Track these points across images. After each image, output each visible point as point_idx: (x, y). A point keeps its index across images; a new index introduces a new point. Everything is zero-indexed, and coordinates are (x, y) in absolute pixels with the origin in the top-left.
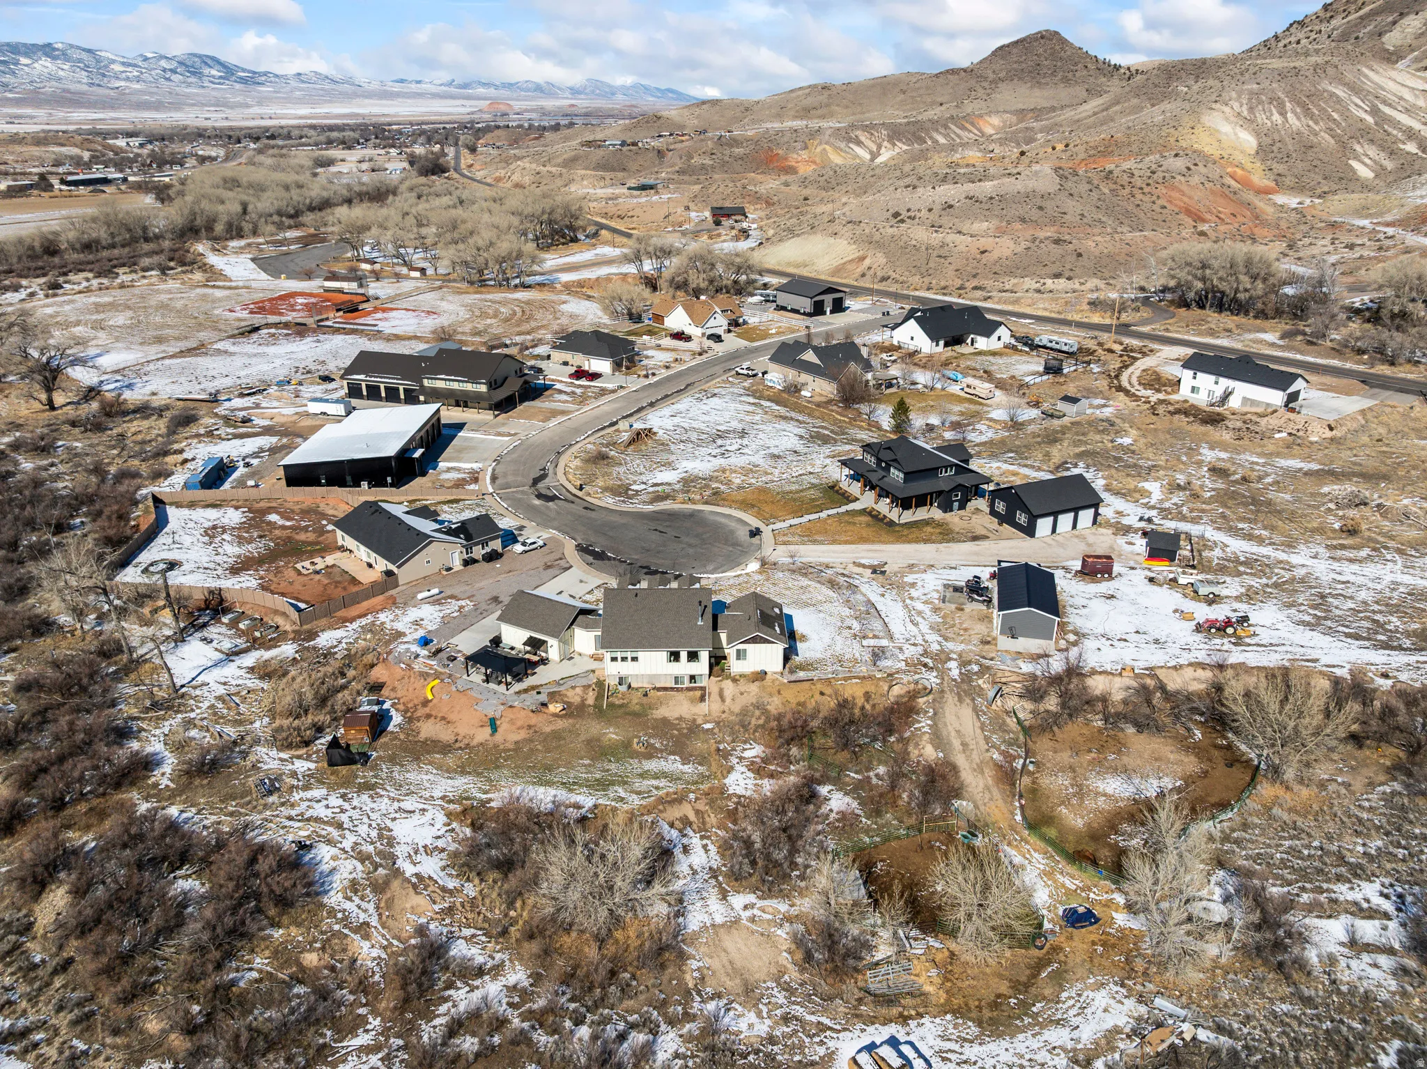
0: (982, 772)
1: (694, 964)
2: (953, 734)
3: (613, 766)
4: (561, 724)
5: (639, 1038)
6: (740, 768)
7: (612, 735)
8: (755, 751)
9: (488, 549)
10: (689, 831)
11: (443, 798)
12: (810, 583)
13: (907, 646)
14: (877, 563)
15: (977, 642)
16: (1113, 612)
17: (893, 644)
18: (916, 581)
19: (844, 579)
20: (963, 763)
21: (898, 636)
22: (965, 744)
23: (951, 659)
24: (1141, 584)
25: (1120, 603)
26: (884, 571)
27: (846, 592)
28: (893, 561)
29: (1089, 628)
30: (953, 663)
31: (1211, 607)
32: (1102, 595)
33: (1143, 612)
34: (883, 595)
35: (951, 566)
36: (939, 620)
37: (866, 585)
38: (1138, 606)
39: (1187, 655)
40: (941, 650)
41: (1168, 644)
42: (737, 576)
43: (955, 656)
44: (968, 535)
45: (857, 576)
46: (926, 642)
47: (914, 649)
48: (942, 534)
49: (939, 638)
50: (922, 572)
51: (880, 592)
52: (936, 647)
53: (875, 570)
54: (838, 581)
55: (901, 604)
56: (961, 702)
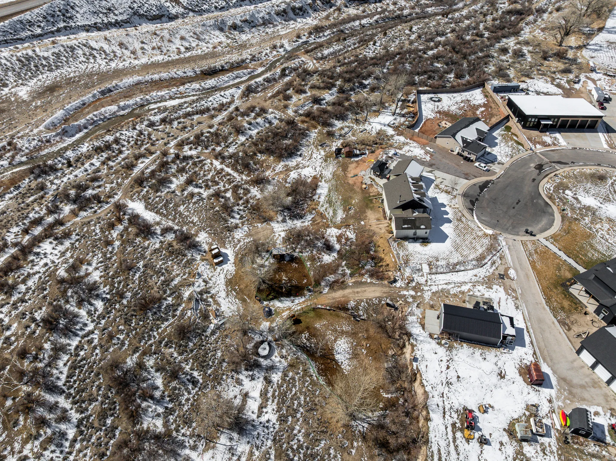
0: (343, 297)
1: (259, 225)
3: (339, 203)
5: (237, 216)
6: (340, 232)
7: (355, 201)
8: (351, 235)
9: (469, 156)
10: (311, 222)
11: (322, 174)
12: (480, 251)
13: (425, 279)
14: (512, 277)
15: (432, 303)
16: (480, 371)
17: (425, 274)
18: (494, 289)
19: (489, 263)
20: (347, 291)
21: (433, 276)
22: (358, 292)
23: (416, 292)
24: (526, 399)
25: (495, 379)
26: (503, 278)
27: (474, 263)
28: (517, 283)
29: (459, 355)
30: (412, 293)
31: (502, 430)
32: (503, 372)
33: (485, 388)
34: (476, 276)
35: (520, 307)
36: (452, 293)
37: (485, 270)
38: (493, 387)
39: (436, 394)
40: (423, 290)
41: (447, 388)
42: (478, 227)
43: (419, 294)
44: (567, 321)
45: (494, 268)
46: (430, 285)
47: (422, 280)
48: (563, 308)
49: (434, 290)
50: (508, 294)
51: (478, 275)
52: (426, 288)
53: (503, 275)
54: (486, 261)
55: (467, 281)
56: (384, 293)
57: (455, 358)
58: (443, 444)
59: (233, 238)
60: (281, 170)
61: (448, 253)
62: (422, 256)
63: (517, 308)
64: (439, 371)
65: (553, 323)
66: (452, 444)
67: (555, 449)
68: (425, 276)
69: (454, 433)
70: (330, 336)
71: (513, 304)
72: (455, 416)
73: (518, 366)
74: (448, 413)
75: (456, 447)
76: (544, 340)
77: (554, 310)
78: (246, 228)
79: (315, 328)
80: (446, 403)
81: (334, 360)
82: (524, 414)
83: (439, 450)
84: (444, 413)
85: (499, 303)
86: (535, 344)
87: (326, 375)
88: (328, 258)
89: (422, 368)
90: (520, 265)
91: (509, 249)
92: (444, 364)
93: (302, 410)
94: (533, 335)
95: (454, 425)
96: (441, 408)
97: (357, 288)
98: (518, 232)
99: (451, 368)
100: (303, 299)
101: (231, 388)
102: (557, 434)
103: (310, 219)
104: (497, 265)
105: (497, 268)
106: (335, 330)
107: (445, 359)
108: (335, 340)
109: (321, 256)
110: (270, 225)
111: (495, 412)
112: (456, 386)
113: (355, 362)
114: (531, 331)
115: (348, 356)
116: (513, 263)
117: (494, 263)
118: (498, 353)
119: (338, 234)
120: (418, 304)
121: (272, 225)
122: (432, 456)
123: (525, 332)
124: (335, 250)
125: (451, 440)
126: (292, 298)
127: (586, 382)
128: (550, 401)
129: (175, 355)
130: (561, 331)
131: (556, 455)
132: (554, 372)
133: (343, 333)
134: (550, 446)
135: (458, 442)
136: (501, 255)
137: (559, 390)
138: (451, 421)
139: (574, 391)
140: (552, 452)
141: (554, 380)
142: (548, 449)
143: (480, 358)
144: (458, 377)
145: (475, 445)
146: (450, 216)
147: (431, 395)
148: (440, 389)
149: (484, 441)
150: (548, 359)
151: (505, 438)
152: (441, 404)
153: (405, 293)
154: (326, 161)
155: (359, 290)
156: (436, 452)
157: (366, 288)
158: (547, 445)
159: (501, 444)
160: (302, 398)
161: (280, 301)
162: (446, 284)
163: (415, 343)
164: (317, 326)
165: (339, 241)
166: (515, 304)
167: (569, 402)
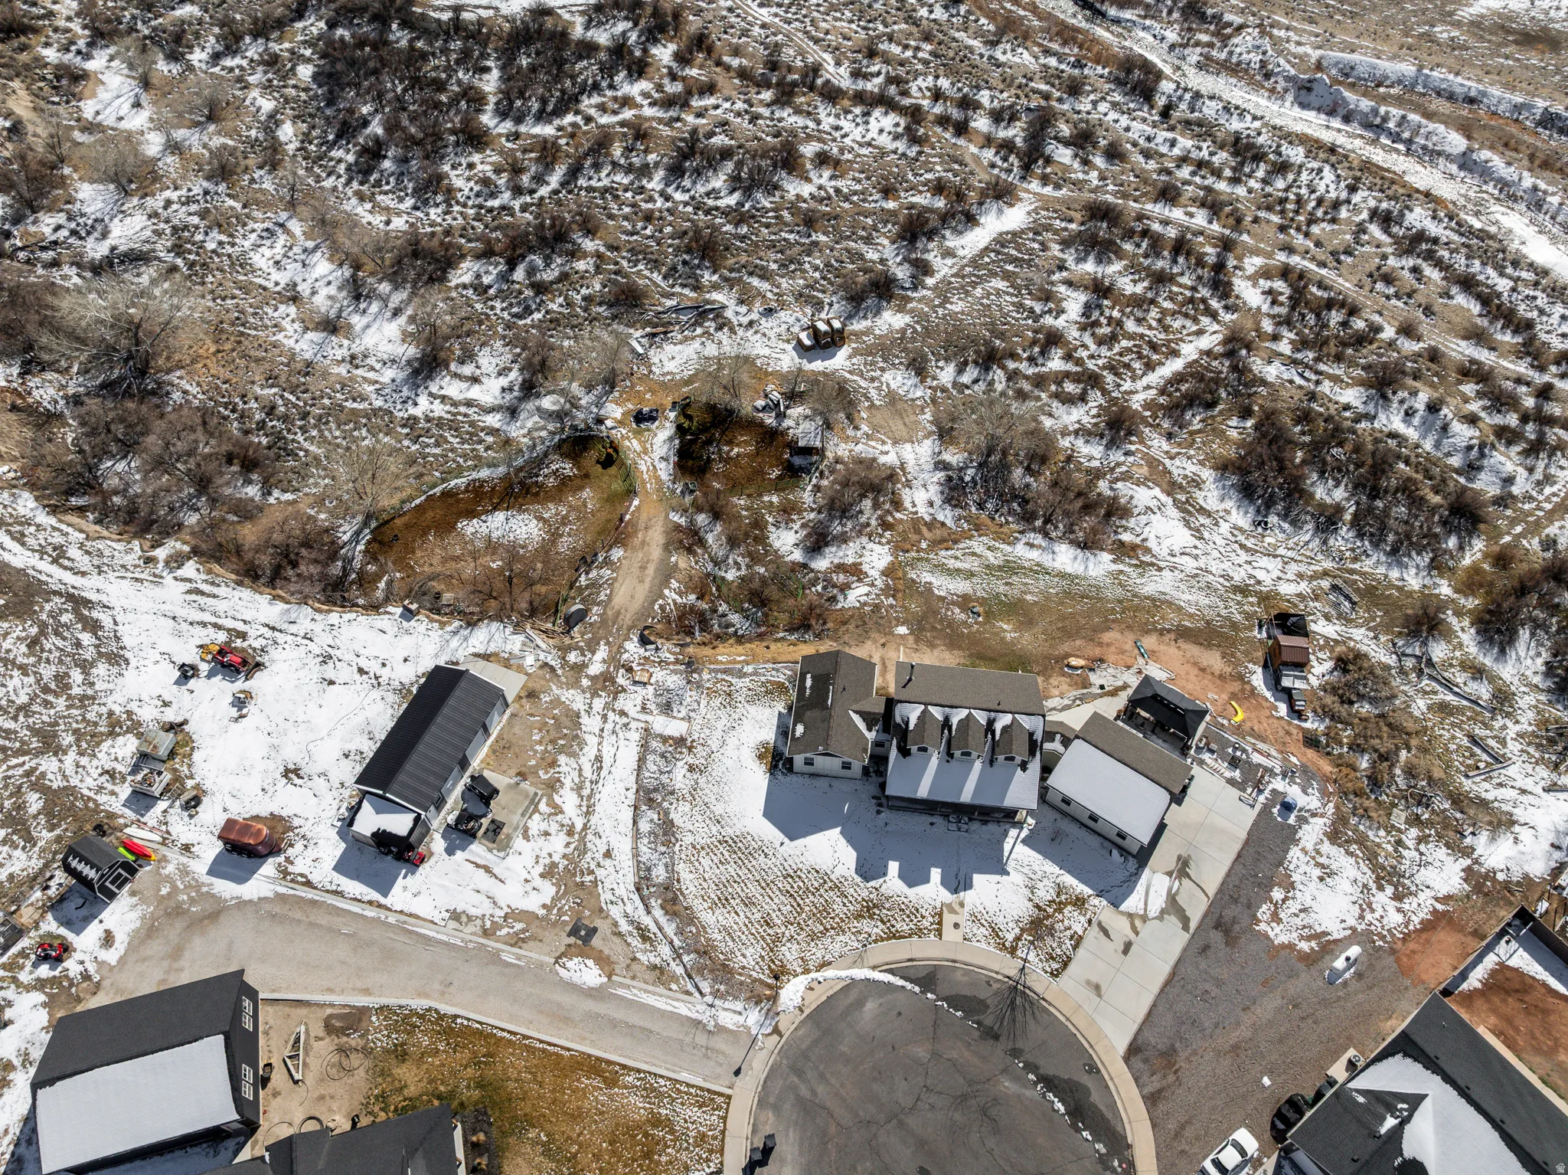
1: (928, 417)
2: (648, 580)
3: (1002, 589)
4: (1066, 647)
5: (966, 379)
6: (874, 573)
7: (1007, 629)
8: (856, 595)
10: (927, 518)
11: (1160, 569)
12: (707, 918)
13: (633, 712)
14: (570, 964)
15: (545, 698)
16: (324, 733)
17: (649, 718)
18: (538, 882)
19: (647, 921)
20: (656, 552)
21: (635, 736)
22: (643, 568)
23: (593, 678)
24: (219, 797)
25: (292, 755)
26: (574, 932)
27: (660, 874)
28: (541, 965)
29: (380, 706)
30: (596, 668)
31: (187, 716)
32: (297, 781)
33: (283, 725)
34: (608, 854)
35: (453, 924)
36: (562, 759)
37: (621, 891)
38: (275, 741)
39: (318, 627)
40: (595, 694)
41: (318, 651)
42: (824, 965)
43: (585, 682)
44: (354, 1040)
45: (624, 926)
46: (605, 718)
47: (630, 702)
48: (400, 1054)
49: (584, 719)
50: (512, 915)
51: (607, 863)
52: (598, 704)
53: (587, 939)
54: (658, 913)
55: (594, 820)
56: (618, 613)
57: (376, 694)
58: (221, 606)
59: (883, 370)
60: (1175, 472)
61: (719, 809)
62: (718, 734)
63: (455, 916)
64: (362, 651)
65: (367, 992)
66: (214, 620)
67: (102, 799)
68: (643, 717)
69: (229, 630)
70: (550, 511)
71: (472, 912)
72: (257, 644)
73: (296, 822)
74: (268, 633)
75: (204, 624)
76: (330, 930)
77: (405, 1021)
78: (919, 394)
79: (581, 488)
80: (290, 638)
81: (495, 509)
82: (192, 777)
83: (215, 596)
84: (273, 629)
85: (487, 869)
86: (331, 900)
87: (467, 490)
88: (786, 541)
89: (382, 621)
90: (614, 1024)
91: (697, 1024)
92: (373, 667)
93: (414, 448)
94: (355, 908)
95: (243, 636)
96: (285, 626)
97: (657, 570)
98: (776, 1108)
99: (357, 676)
100: (664, 475)
101: (494, 361)
102: (121, 821)
103: (941, 517)
104: (636, 942)
105: (619, 934)
106: (565, 521)
107: (385, 674)
108: (540, 519)
109: (796, 526)
110: (926, 437)
111: (226, 721)
112: (315, 671)
113: (479, 544)
114: (371, 913)
115: (495, 535)
116: (631, 1004)
117: (645, 938)
118: (346, 793)
119: (865, 568)
120: (552, 669)
121: (928, 443)
122: (213, 583)
123: (375, 896)
124: (812, 558)
125: (220, 621)
126: (673, 459)
127: (181, 970)
128: (187, 848)
129: (584, 291)
130: (337, 999)
131: (91, 794)
132: (242, 904)
133: (555, 536)
134: (113, 793)
135: (211, 630)
136: (674, 978)
137: (199, 886)
138: (252, 633)
139: (179, 924)
140: (100, 789)
141: (225, 888)
142: (109, 786)
143: (352, 747)
144: (331, 683)
145: (191, 656)
146: (892, 882)
147: (318, 616)
148: (323, 640)
149: (187, 673)
150: (277, 909)
151: (171, 716)
152: (293, 629)
153: (602, 653)
154: (1243, 590)
155: (651, 570)
156: (215, 590)
157: (647, 585)
158: (117, 789)
159: (166, 704)
160: (437, 451)
161: (671, 439)
162: (599, 759)
163: (449, 628)
164: (586, 493)
165: (841, 568)
166: (470, 918)
167: (164, 891)
